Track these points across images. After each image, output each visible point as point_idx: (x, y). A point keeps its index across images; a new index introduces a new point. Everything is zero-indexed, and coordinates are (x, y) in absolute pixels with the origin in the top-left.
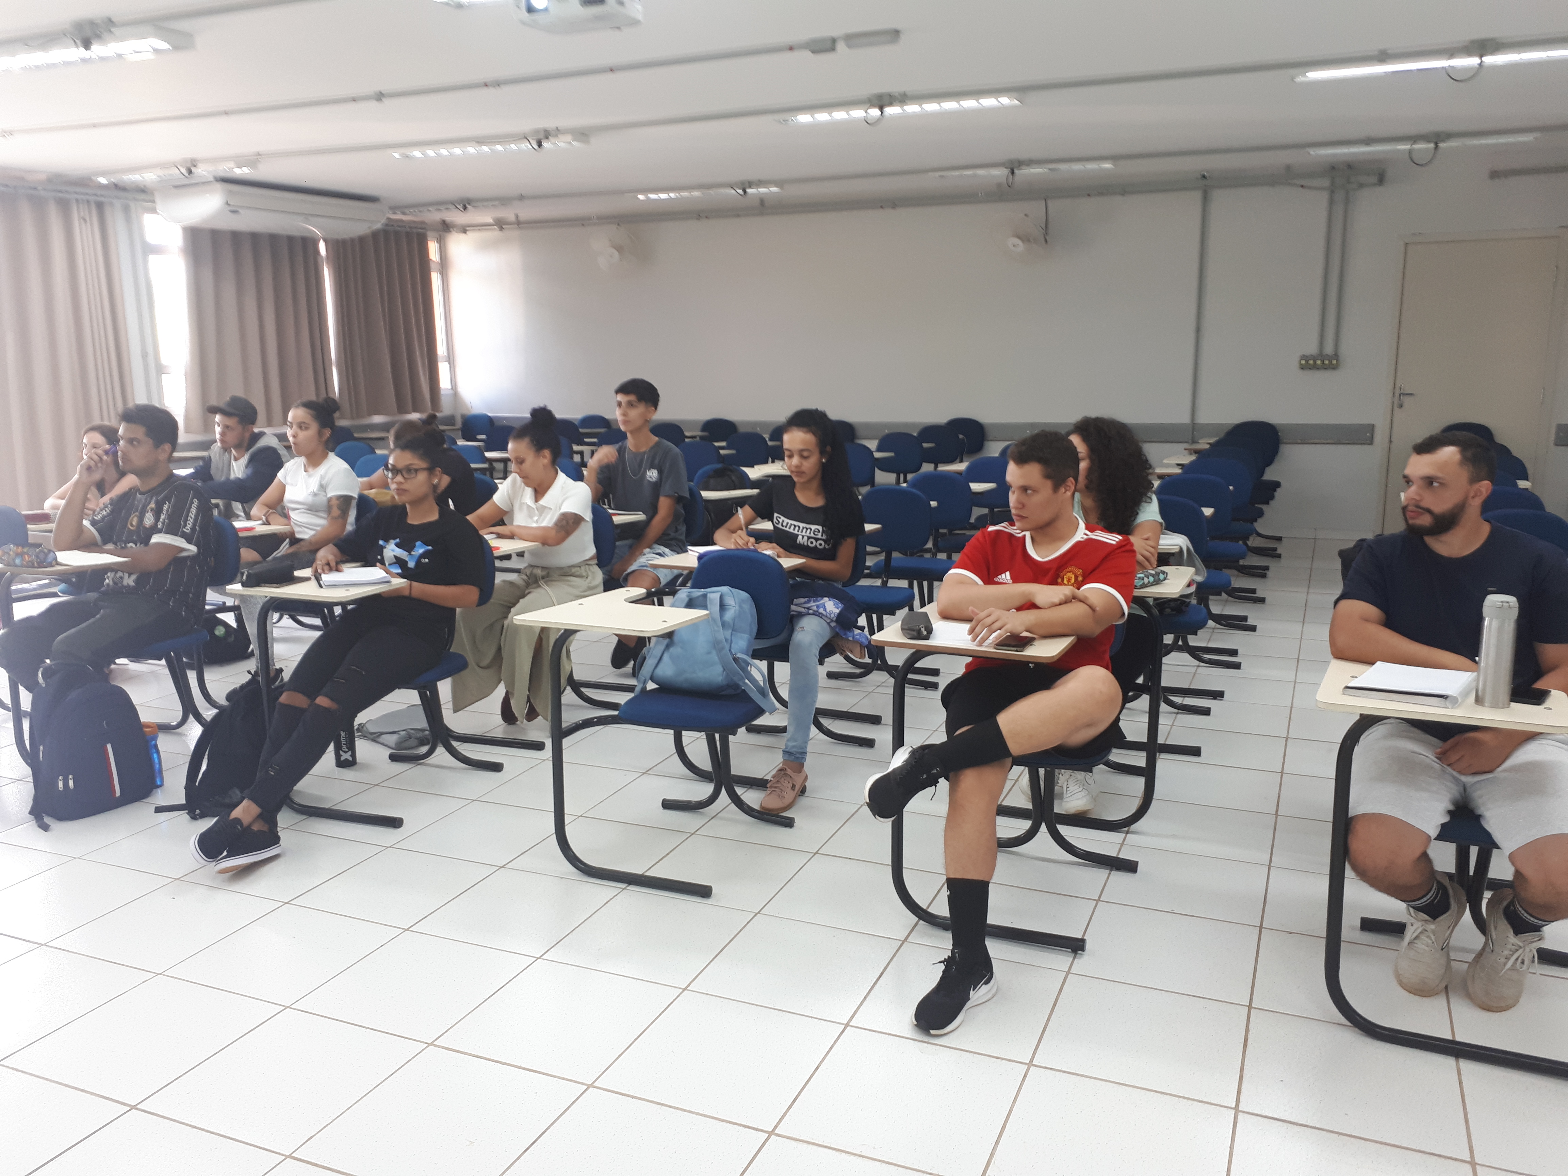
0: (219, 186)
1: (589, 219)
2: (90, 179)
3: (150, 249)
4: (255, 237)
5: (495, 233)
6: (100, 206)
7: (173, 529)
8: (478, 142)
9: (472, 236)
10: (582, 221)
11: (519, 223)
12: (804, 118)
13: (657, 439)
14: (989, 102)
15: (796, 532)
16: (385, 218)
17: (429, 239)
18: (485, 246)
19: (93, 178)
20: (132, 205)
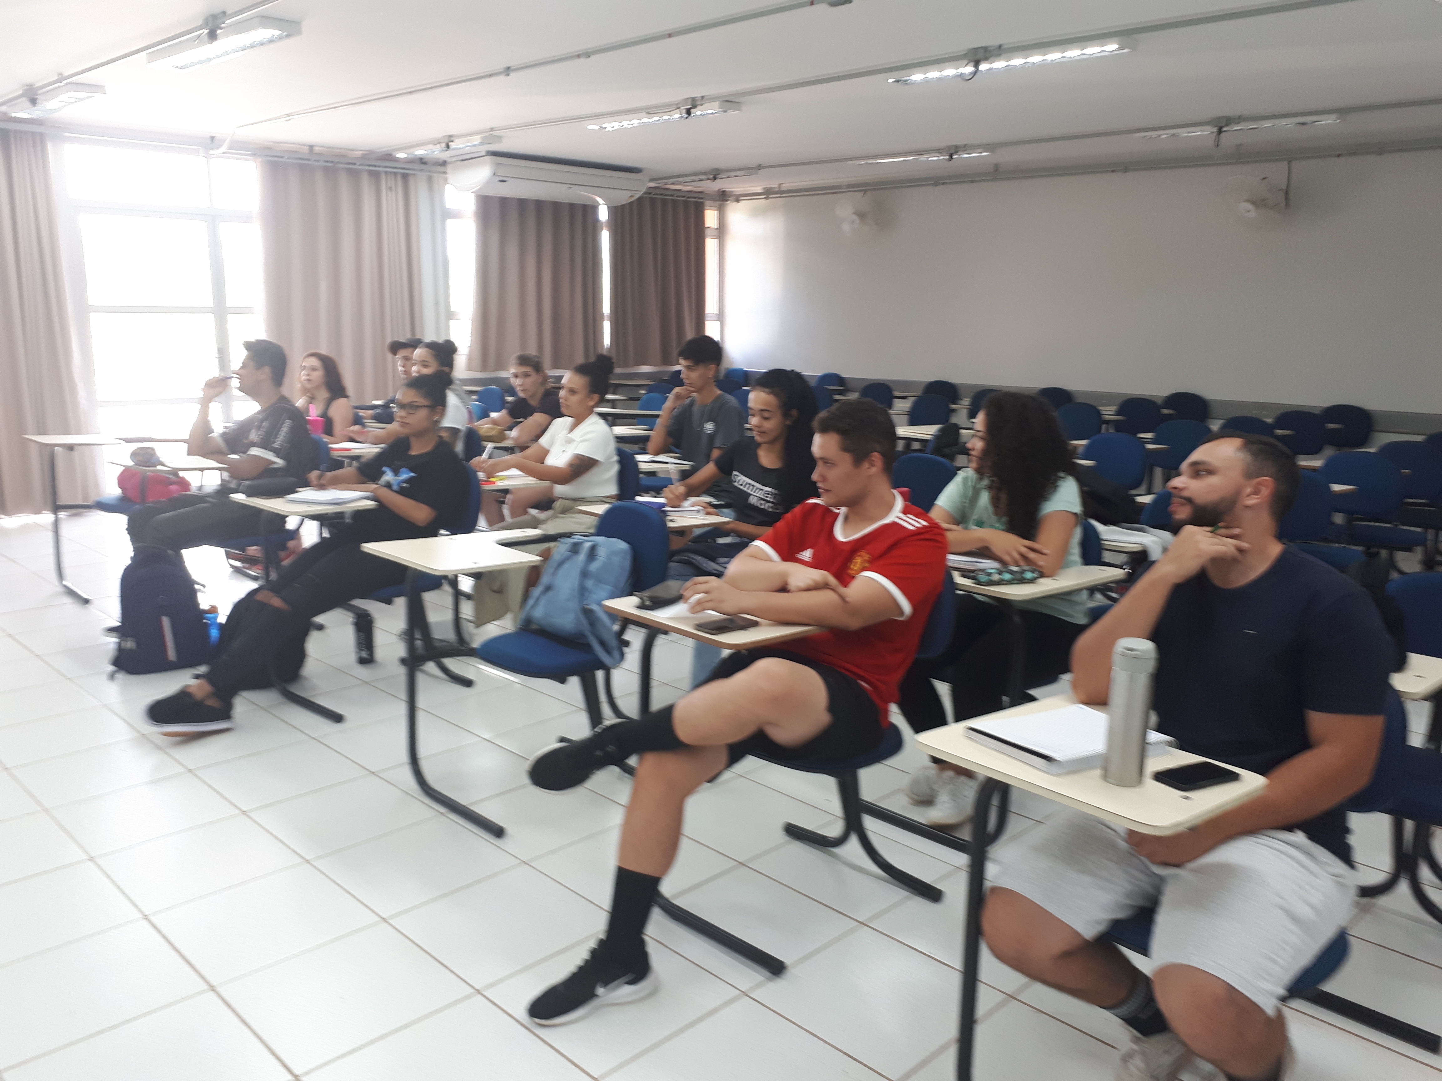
0: (488, 158)
1: (839, 187)
2: (391, 155)
3: (448, 214)
4: (522, 203)
5: (762, 202)
6: (405, 177)
7: (265, 445)
8: (648, 113)
9: (743, 204)
10: (834, 190)
11: (781, 192)
12: (917, 77)
13: (719, 392)
14: (1093, 50)
15: (749, 491)
16: (645, 188)
17: (706, 208)
18: (756, 213)
19: (394, 154)
20: (435, 176)
